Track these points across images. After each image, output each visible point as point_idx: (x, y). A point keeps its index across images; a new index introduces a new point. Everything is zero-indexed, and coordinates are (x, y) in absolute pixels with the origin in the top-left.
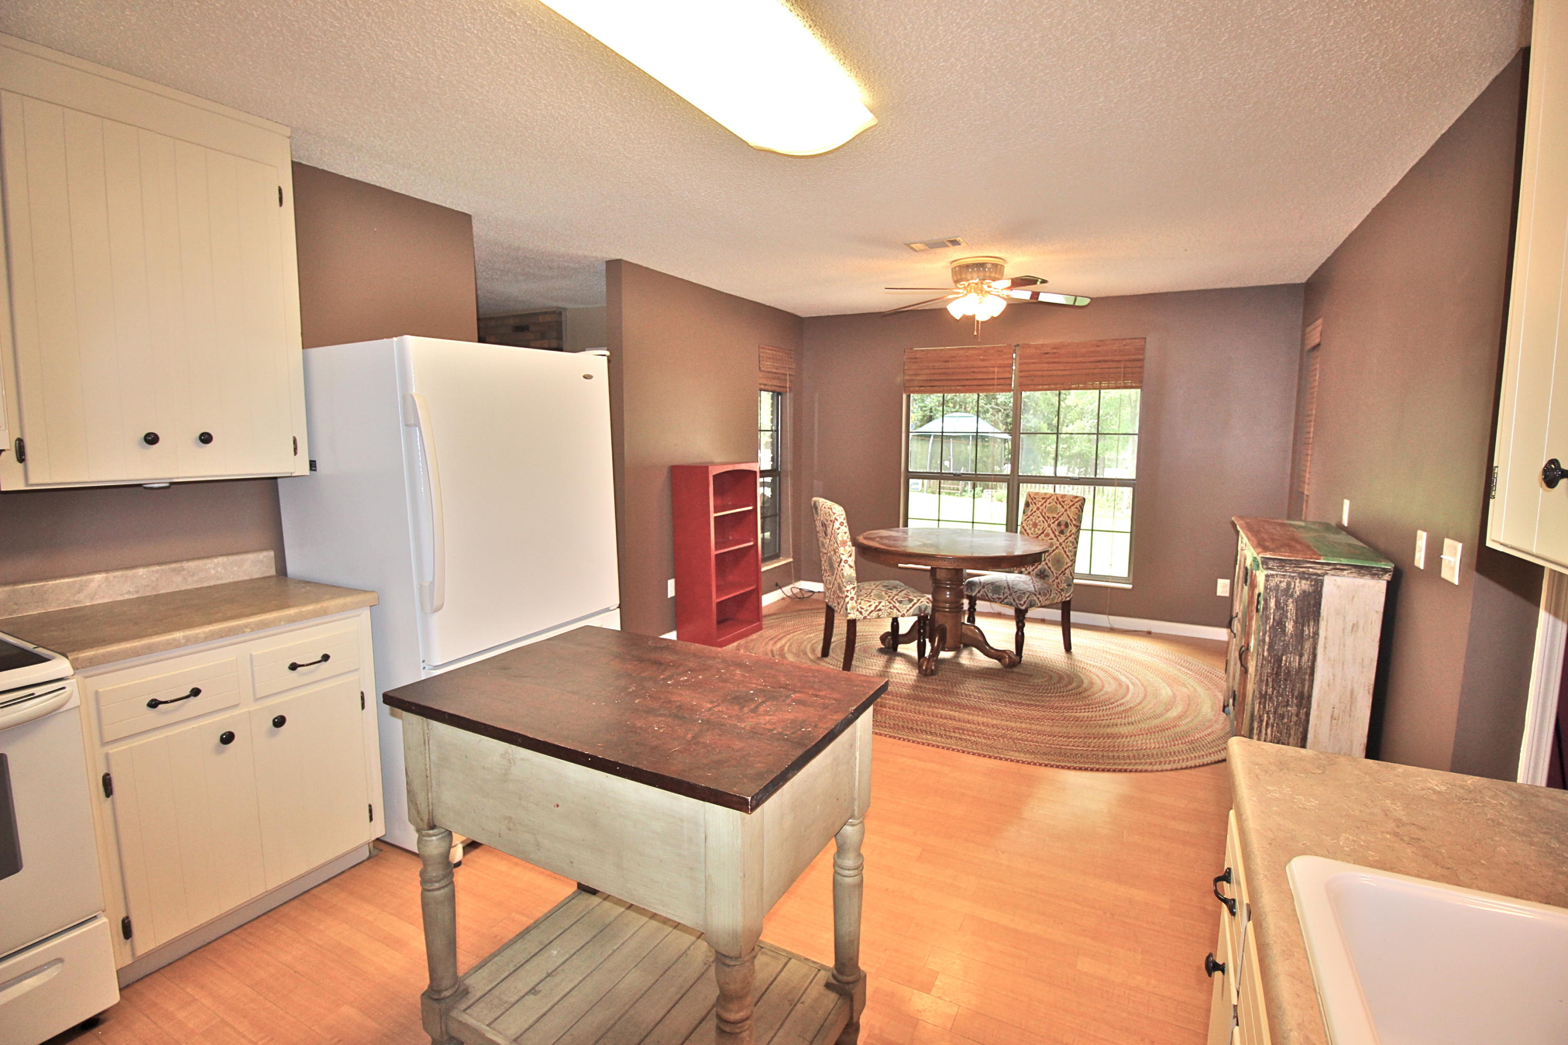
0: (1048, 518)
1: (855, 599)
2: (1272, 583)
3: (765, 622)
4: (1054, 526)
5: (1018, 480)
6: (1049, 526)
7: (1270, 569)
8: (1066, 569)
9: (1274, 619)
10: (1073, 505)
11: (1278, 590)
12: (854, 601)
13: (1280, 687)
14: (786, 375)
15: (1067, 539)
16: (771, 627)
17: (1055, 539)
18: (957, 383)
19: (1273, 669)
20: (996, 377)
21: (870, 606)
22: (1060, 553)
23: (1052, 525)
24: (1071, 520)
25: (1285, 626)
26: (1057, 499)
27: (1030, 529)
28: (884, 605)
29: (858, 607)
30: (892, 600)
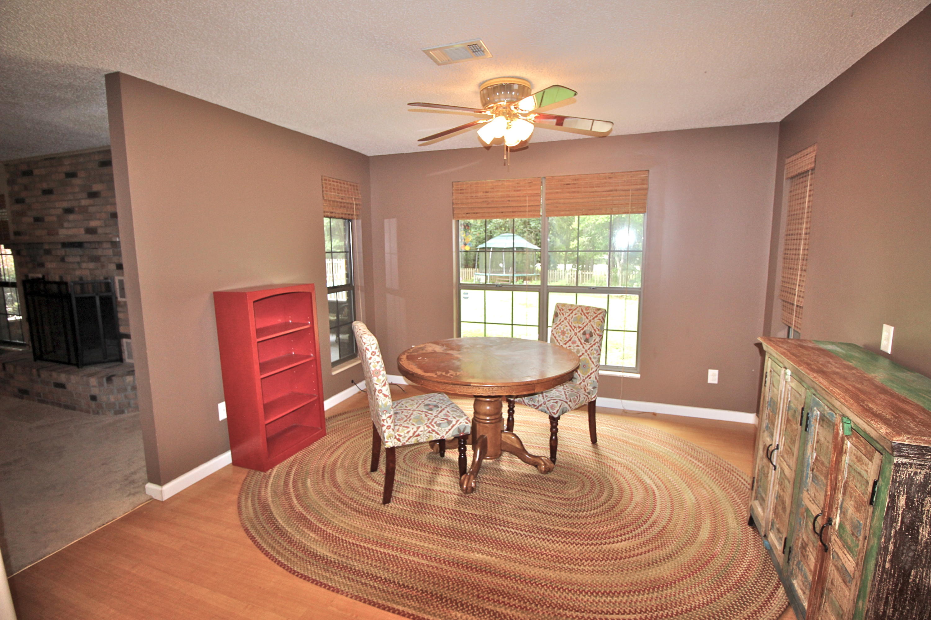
0: (575, 327)
1: (392, 427)
2: (904, 475)
3: (329, 426)
4: (580, 335)
5: (547, 290)
6: (576, 334)
7: (903, 456)
8: (591, 374)
9: (902, 522)
10: (596, 317)
11: (911, 485)
12: (391, 430)
13: (904, 608)
14: (352, 204)
15: (592, 346)
16: (335, 431)
17: (581, 346)
18: (495, 210)
19: (896, 585)
20: (527, 205)
21: (408, 432)
22: (585, 359)
23: (578, 334)
24: (595, 330)
25: (918, 532)
26: (582, 311)
27: (559, 336)
28: (423, 429)
29: (396, 434)
30: (430, 423)
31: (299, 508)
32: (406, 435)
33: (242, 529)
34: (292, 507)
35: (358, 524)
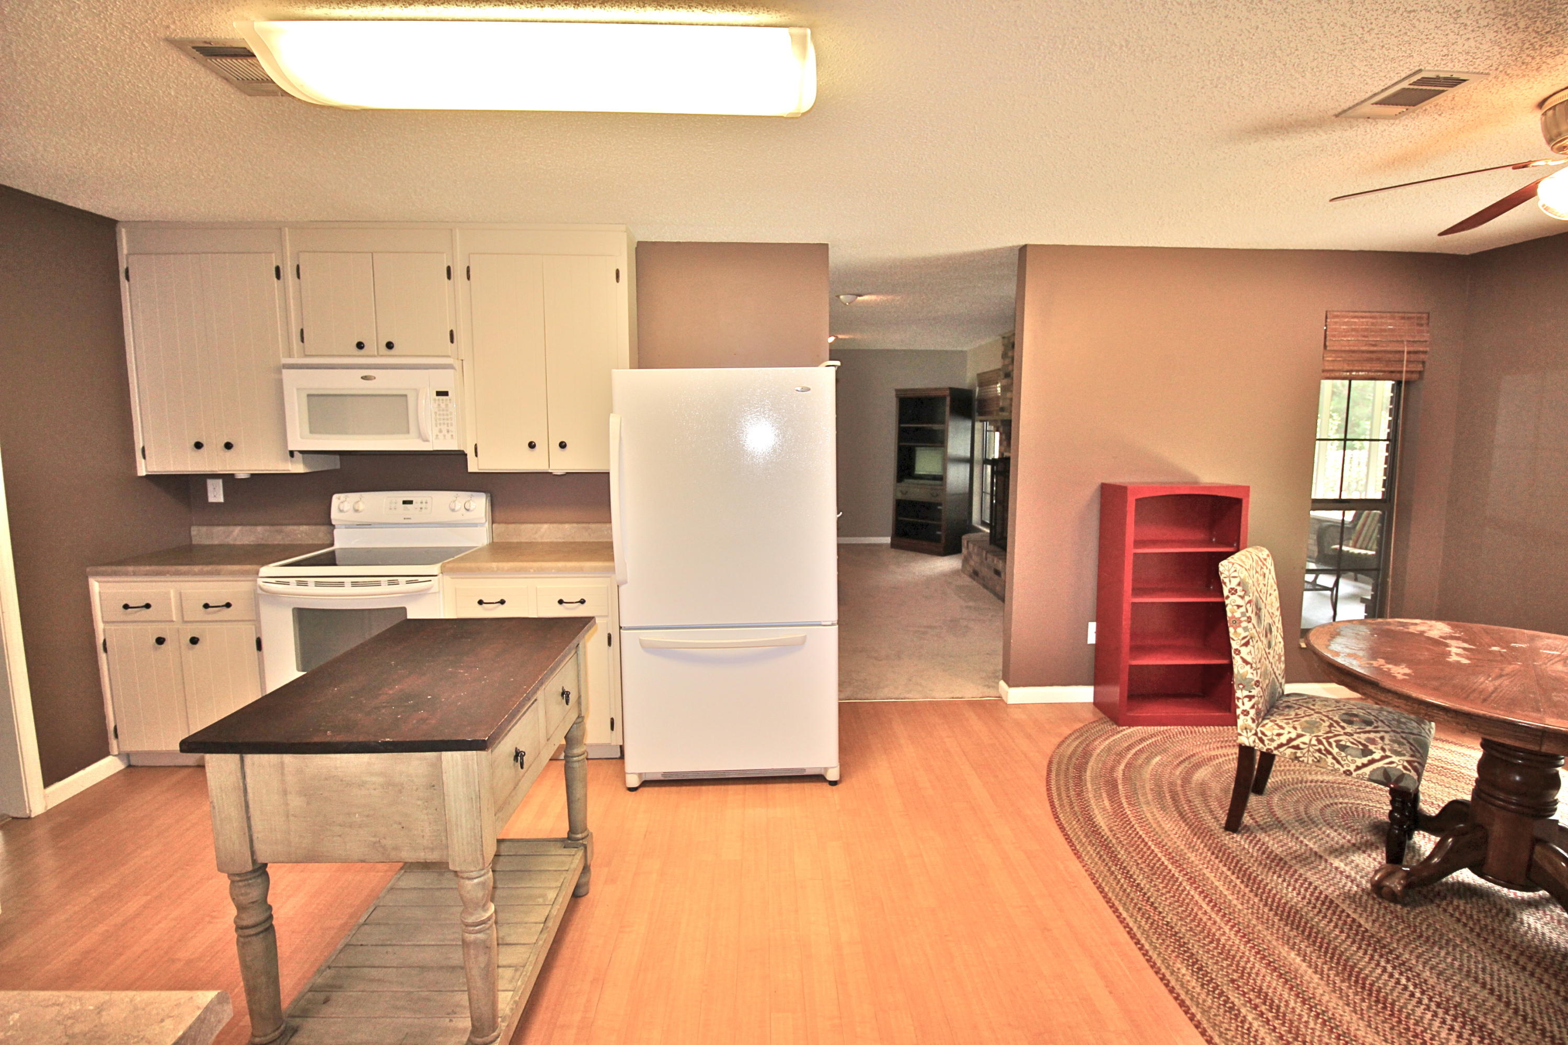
28: (1307, 742)
29: (1258, 730)
30: (1327, 739)
31: (1119, 773)
32: (1275, 738)
33: (1048, 759)
34: (1113, 769)
35: (1167, 826)
